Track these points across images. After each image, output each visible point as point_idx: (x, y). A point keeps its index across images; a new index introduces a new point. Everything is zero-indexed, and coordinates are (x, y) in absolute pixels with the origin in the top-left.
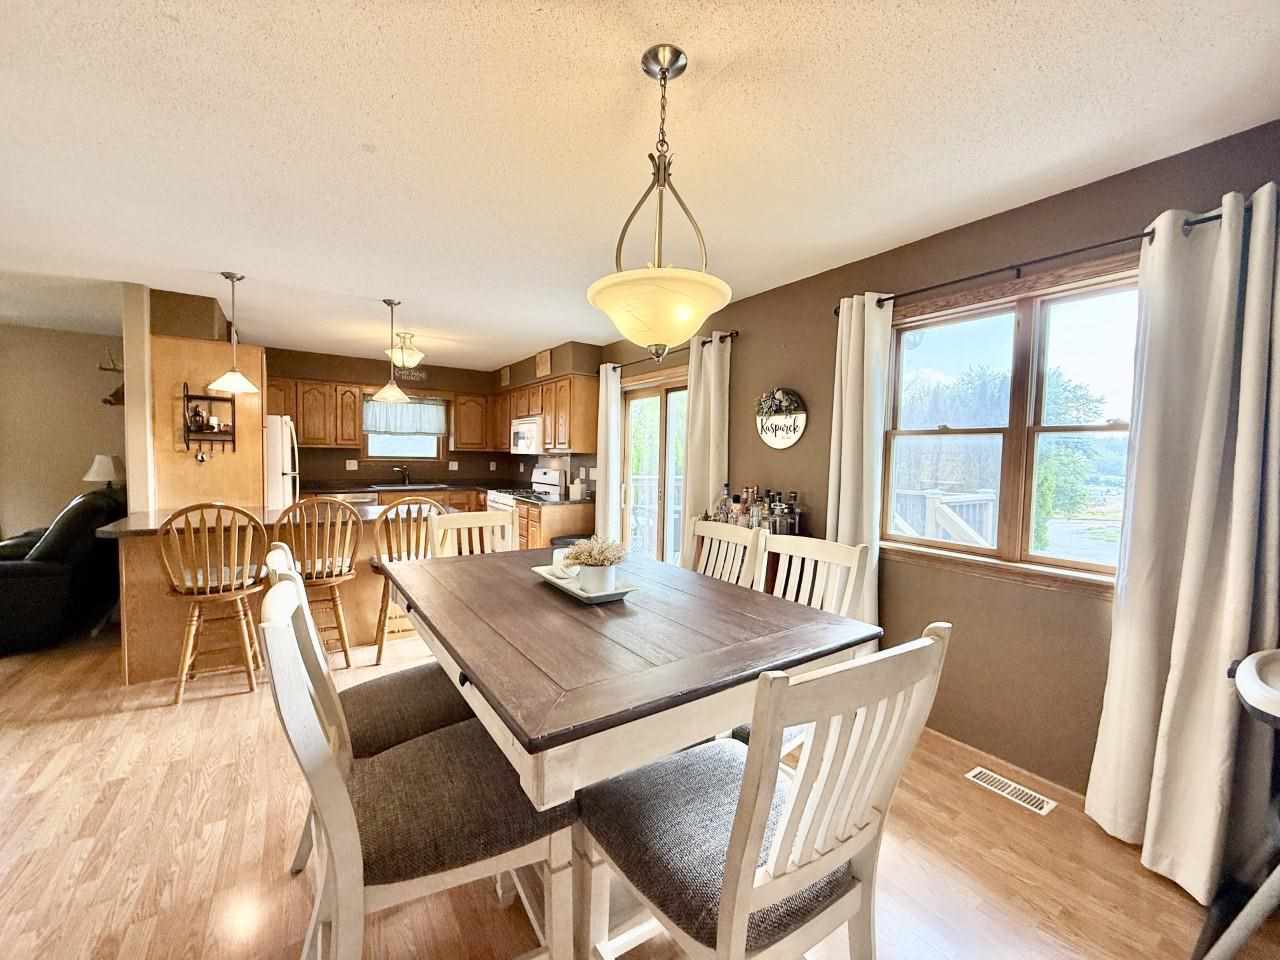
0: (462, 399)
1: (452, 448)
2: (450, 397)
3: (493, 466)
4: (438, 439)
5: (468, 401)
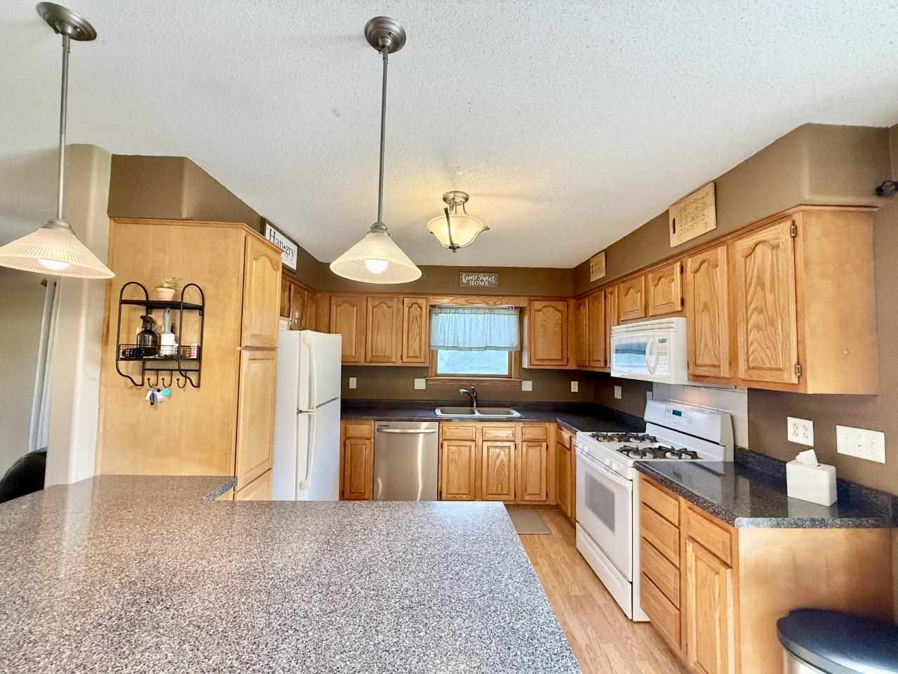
0: (538, 305)
1: (526, 365)
2: (523, 302)
3: (574, 387)
4: (510, 354)
5: (544, 307)
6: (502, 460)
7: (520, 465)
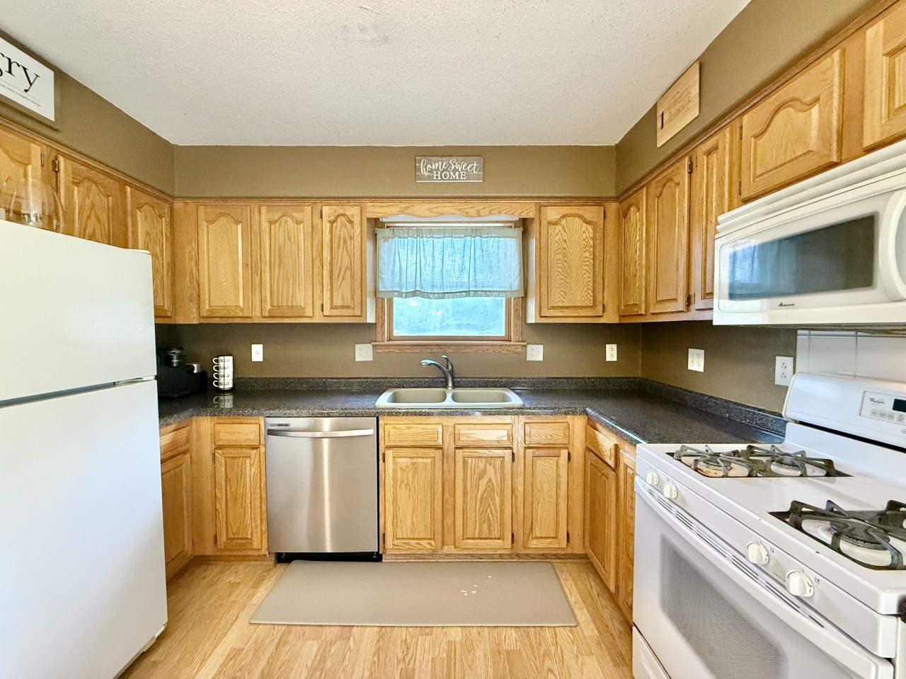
0: (553, 213)
1: (532, 318)
2: (527, 210)
3: (611, 353)
4: (508, 302)
5: (563, 217)
6: (490, 480)
7: (521, 488)
